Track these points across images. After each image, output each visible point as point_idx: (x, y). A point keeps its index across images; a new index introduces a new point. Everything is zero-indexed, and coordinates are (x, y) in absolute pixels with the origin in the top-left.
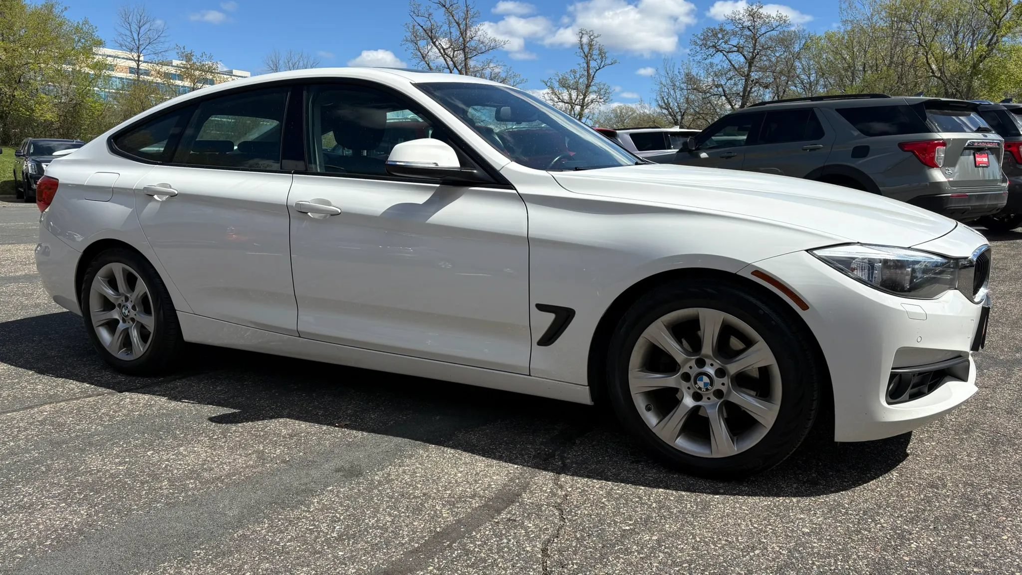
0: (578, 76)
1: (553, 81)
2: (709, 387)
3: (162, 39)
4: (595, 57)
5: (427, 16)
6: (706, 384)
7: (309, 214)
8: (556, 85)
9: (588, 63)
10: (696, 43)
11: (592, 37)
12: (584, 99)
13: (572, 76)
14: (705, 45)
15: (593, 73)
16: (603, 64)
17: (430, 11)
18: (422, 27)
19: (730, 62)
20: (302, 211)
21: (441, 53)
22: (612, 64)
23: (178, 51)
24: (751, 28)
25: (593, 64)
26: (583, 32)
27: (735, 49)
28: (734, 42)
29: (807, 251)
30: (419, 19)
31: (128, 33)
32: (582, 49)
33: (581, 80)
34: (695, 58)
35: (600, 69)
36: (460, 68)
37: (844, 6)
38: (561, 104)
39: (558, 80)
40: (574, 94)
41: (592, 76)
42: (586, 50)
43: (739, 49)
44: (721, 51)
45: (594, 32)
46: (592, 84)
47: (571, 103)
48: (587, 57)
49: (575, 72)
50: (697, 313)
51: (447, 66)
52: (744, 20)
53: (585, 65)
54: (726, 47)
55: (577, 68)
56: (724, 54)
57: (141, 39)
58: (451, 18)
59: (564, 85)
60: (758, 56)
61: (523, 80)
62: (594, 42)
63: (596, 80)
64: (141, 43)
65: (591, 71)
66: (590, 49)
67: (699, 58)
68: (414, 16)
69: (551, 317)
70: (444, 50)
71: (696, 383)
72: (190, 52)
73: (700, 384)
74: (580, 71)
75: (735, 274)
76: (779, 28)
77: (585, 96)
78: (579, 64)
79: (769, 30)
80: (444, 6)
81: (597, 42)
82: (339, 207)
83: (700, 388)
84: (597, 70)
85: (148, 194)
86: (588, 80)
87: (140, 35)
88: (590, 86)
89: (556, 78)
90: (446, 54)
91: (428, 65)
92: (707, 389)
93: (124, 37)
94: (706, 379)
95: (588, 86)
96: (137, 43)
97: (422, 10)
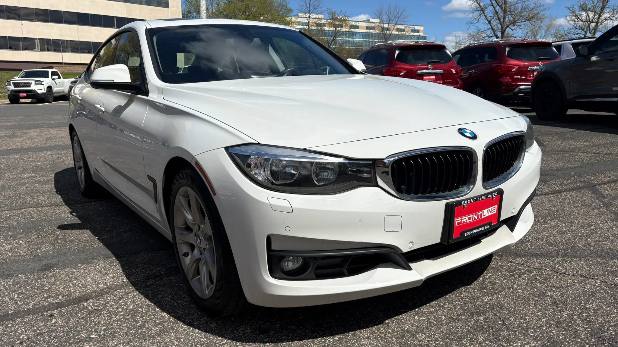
1: (575, 6)
3: (321, 6)
8: (577, 9)
12: (598, 18)
23: (328, 11)
31: (304, 4)
33: (597, 4)
38: (581, 23)
39: (579, 5)
40: (591, 15)
46: (606, 7)
47: (589, 21)
51: (491, 4)
57: (311, 7)
59: (584, 8)
61: (547, 8)
63: (609, 4)
64: (311, 9)
72: (334, 11)
77: (600, 16)
86: (603, 4)
87: (310, 5)
88: (604, 8)
93: (302, 7)
96: (309, 9)
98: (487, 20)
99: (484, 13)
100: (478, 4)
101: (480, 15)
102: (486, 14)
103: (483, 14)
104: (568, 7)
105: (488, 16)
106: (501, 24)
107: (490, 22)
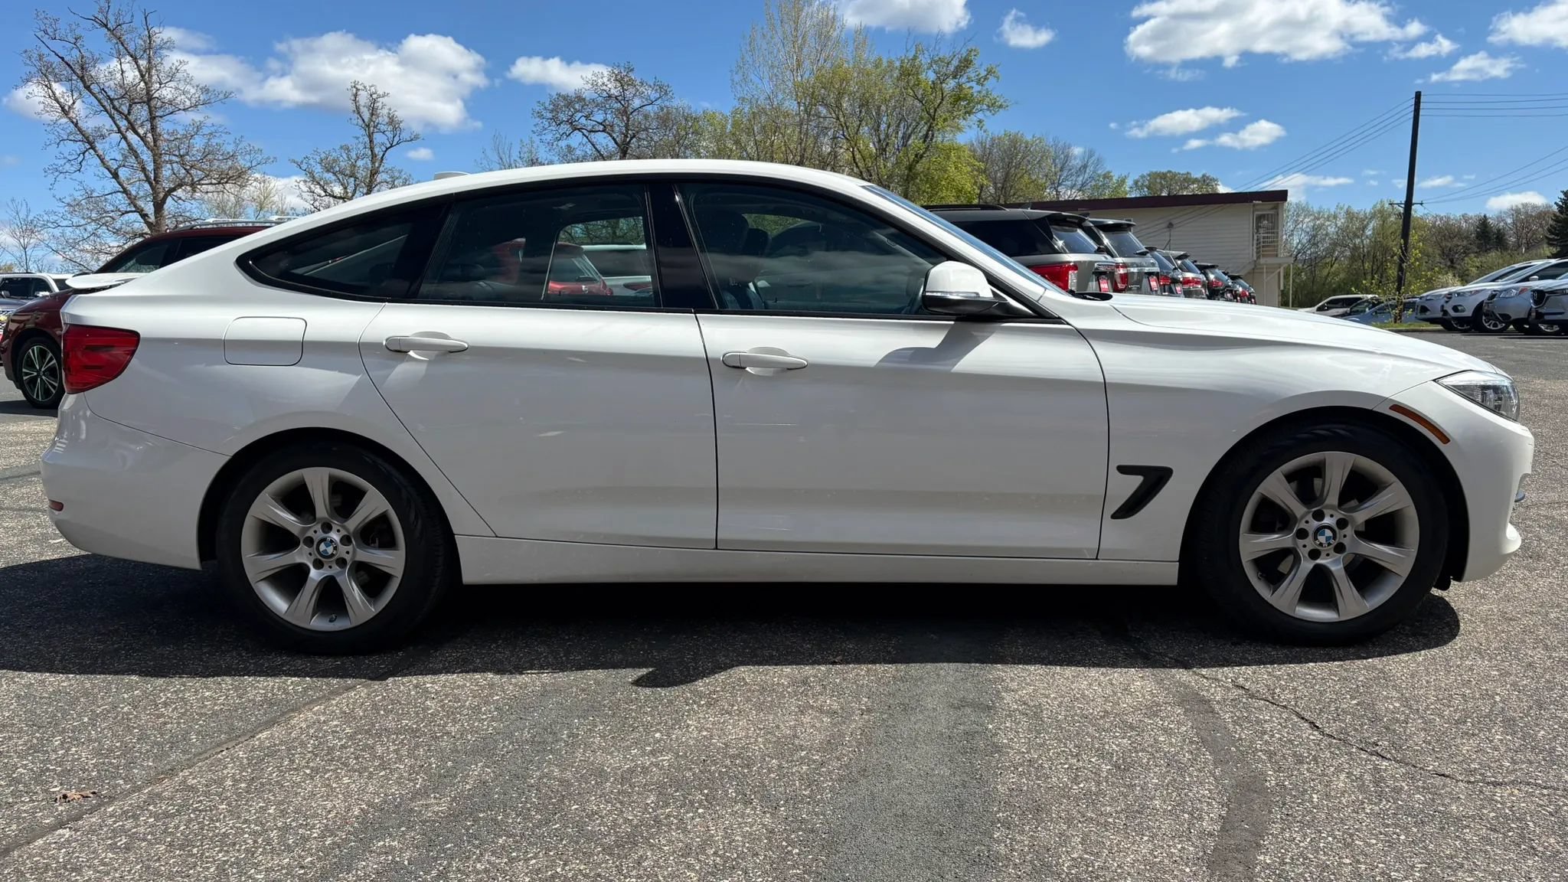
0: (355, 157)
1: (311, 162)
2: (1332, 541)
4: (383, 128)
5: (73, 41)
6: (1328, 539)
7: (748, 369)
8: (318, 170)
9: (370, 136)
10: (541, 116)
11: (374, 96)
13: (345, 156)
14: (554, 119)
15: (381, 154)
16: (396, 139)
17: (78, 32)
18: (62, 59)
19: (593, 145)
20: (735, 365)
21: (103, 106)
22: (412, 140)
24: (620, 98)
25: (378, 138)
26: (359, 87)
27: (601, 128)
28: (599, 117)
29: (1434, 380)
30: (56, 46)
32: (359, 113)
33: (360, 163)
34: (543, 137)
35: (391, 146)
36: (141, 131)
37: (737, 78)
38: (329, 200)
39: (318, 160)
40: (351, 185)
41: (379, 157)
42: (366, 115)
43: (606, 128)
44: (579, 129)
45: (378, 88)
46: (381, 169)
48: (370, 128)
49: (347, 149)
50: (1323, 458)
51: (116, 129)
52: (609, 86)
53: (367, 139)
54: (589, 124)
55: (351, 142)
56: (584, 135)
58: (121, 47)
59: (331, 169)
60: (634, 140)
62: (379, 105)
63: (388, 164)
65: (376, 150)
66: (372, 114)
67: (549, 137)
68: (46, 39)
69: (1138, 480)
70: (112, 100)
71: (1316, 539)
73: (1322, 539)
74: (359, 145)
75: (1371, 411)
76: (659, 102)
78: (357, 138)
79: (646, 103)
80: (106, 26)
81: (384, 105)
82: (798, 356)
83: (1321, 544)
84: (387, 149)
85: (397, 349)
86: (373, 163)
88: (378, 172)
89: (315, 157)
90: (114, 107)
91: (76, 125)
92: (1329, 544)
94: (1328, 533)
95: (374, 173)
97: (63, 29)
98: (108, 169)
99: (93, 148)
100: (72, 125)
101: (84, 153)
102: (101, 152)
103: (91, 151)
104: (296, 160)
105: (107, 158)
106: (150, 184)
107: (115, 175)
